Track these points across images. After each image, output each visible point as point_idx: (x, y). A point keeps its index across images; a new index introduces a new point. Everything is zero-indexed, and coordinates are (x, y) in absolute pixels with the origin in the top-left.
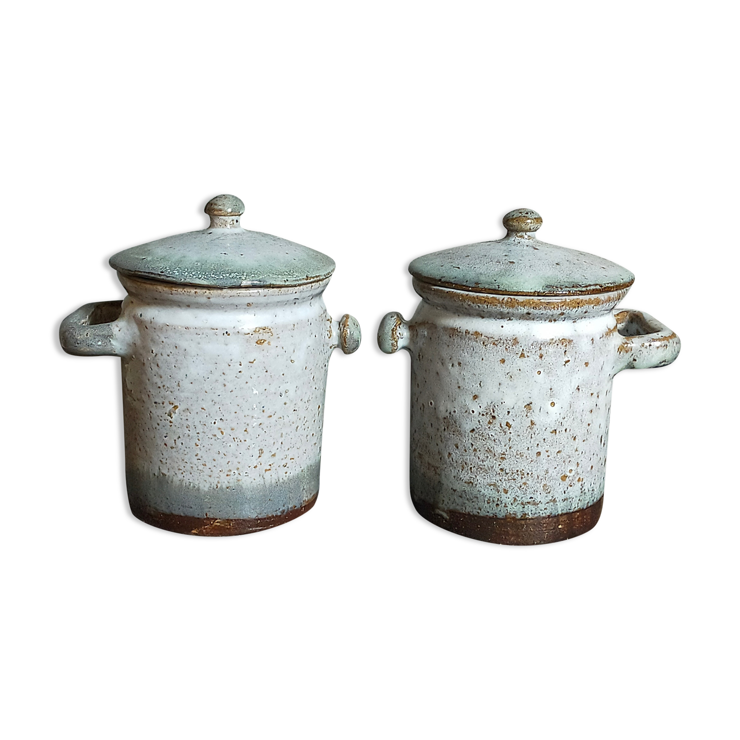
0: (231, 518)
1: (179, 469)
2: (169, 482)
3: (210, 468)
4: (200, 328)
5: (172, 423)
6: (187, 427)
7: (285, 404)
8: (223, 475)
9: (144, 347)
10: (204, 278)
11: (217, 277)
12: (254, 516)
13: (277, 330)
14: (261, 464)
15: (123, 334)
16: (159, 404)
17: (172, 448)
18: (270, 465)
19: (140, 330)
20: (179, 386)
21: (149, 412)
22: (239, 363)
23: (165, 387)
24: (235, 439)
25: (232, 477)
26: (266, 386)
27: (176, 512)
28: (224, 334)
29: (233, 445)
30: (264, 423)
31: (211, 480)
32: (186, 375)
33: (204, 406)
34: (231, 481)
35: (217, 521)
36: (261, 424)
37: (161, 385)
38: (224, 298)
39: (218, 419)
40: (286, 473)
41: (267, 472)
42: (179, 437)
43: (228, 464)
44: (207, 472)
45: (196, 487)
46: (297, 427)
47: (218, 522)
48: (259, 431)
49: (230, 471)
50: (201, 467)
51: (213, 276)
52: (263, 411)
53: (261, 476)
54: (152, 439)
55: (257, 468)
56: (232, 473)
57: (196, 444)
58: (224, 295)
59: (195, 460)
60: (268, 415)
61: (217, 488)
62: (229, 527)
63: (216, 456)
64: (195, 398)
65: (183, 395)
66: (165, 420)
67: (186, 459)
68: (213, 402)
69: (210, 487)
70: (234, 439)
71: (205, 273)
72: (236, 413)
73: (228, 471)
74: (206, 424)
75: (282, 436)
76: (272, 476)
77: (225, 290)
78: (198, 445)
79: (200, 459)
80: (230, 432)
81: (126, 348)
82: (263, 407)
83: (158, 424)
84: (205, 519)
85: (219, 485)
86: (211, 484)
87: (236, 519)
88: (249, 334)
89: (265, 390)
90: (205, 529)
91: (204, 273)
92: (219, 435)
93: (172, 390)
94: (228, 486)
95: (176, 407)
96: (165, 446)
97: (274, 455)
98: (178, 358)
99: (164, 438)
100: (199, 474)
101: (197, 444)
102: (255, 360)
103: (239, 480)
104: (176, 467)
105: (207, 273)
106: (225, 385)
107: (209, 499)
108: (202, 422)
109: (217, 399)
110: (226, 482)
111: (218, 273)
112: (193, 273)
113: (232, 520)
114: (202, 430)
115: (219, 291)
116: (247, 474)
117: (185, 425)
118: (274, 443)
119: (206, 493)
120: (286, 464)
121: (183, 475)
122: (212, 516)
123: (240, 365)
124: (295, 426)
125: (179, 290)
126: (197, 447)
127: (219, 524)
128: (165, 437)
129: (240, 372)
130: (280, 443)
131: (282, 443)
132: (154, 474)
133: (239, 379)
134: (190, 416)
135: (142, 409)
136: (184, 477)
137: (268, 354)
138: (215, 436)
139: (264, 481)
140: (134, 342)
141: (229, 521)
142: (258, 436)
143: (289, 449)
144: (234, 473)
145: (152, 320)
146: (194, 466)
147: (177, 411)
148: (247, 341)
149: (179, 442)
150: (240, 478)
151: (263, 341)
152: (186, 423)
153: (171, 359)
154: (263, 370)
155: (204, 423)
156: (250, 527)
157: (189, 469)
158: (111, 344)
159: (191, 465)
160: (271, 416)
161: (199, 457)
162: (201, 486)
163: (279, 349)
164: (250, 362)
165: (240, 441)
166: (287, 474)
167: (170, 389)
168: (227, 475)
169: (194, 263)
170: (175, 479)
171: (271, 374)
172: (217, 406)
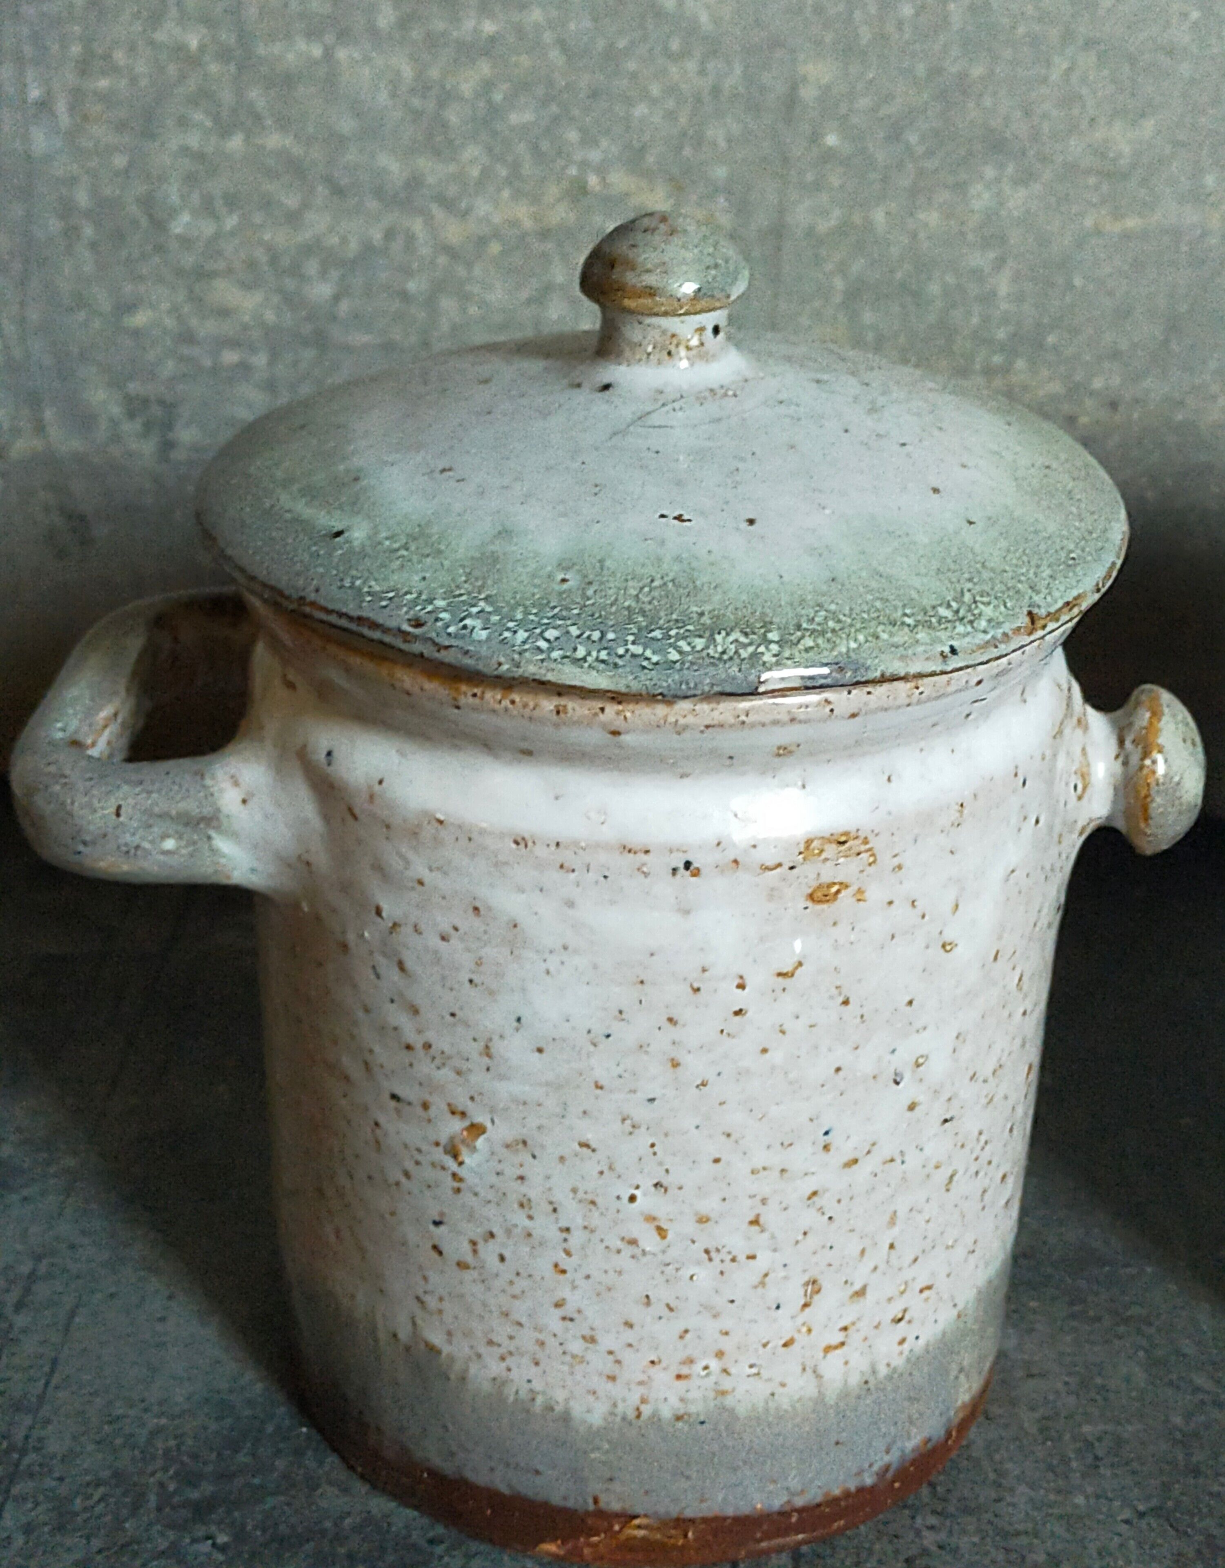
0: (689, 1513)
1: (490, 1343)
2: (452, 1377)
3: (611, 1353)
4: (577, 847)
5: (461, 1180)
6: (522, 1205)
7: (912, 1107)
8: (662, 1378)
9: (346, 887)
10: (597, 659)
11: (655, 659)
12: (777, 1503)
13: (895, 838)
14: (809, 1331)
15: (258, 817)
16: (409, 1104)
17: (462, 1265)
18: (845, 1329)
19: (326, 818)
20: (489, 1055)
21: (372, 1123)
22: (738, 981)
23: (432, 1051)
24: (713, 1254)
25: (694, 1383)
26: (841, 1055)
27: (481, 1477)
28: (675, 870)
29: (705, 1274)
30: (826, 1190)
31: (615, 1390)
32: (519, 1020)
33: (590, 1137)
34: (694, 1394)
35: (637, 1522)
36: (815, 1193)
37: (417, 1041)
38: (679, 733)
39: (647, 1183)
40: (902, 1342)
41: (832, 1355)
42: (492, 1235)
43: (681, 1337)
44: (598, 1361)
45: (558, 1409)
46: (952, 1177)
47: (639, 1527)
48: (809, 1218)
49: (690, 1361)
50: (576, 1346)
51: (637, 649)
52: (826, 1148)
53: (809, 1371)
54: (382, 1217)
55: (795, 1347)
56: (698, 1368)
57: (556, 1265)
58: (682, 721)
59: (552, 1321)
60: (845, 1159)
61: (638, 1416)
62: (681, 1542)
63: (636, 1313)
64: (551, 1104)
65: (504, 1090)
66: (433, 1165)
67: (520, 1310)
68: (628, 1122)
69: (612, 1414)
70: (707, 1252)
71: (603, 635)
72: (717, 1161)
73: (683, 1363)
74: (599, 1200)
75: (893, 1221)
76: (852, 1363)
77: (684, 706)
78: (564, 1272)
79: (572, 1320)
80: (690, 1227)
81: (272, 869)
82: (827, 1133)
83: (407, 1175)
84: (587, 1513)
85: (646, 1410)
86: (615, 1405)
87: (710, 1514)
88: (780, 865)
89: (838, 1070)
90: (590, 1545)
91: (596, 635)
92: (649, 1241)
93: (465, 1066)
94: (681, 1412)
95: (476, 1130)
96: (434, 1255)
97: (861, 1293)
98: (483, 952)
99: (432, 1227)
100: (566, 1368)
101: (562, 1266)
102: (800, 964)
103: (723, 1393)
104: (479, 1334)
105: (611, 636)
106: (675, 1064)
107: (607, 1452)
108: (580, 1195)
109: (641, 1113)
110: (674, 1401)
111: (657, 634)
112: (551, 634)
113: (692, 1521)
114: (580, 1221)
115: (661, 710)
116: (754, 1370)
117: (513, 1198)
118: (863, 1252)
119: (594, 1435)
120: (905, 1311)
121: (503, 1365)
122: (616, 1506)
123: (742, 986)
124: (942, 1176)
125: (489, 695)
126: (561, 1277)
127: (641, 1533)
128: (437, 1223)
129: (739, 1013)
130: (887, 1246)
131: (892, 1246)
132: (395, 1336)
133: (734, 1041)
134: (535, 1170)
135: (343, 1102)
136: (509, 1370)
137: (852, 938)
138: (633, 1242)
139: (820, 1386)
140: (306, 857)
141: (681, 1523)
142: (800, 1237)
143: (915, 1260)
144: (706, 1368)
145: (377, 787)
146: (551, 1342)
147: (480, 1142)
148: (772, 894)
149: (489, 1252)
150: (727, 1384)
151: (834, 889)
152: (516, 1190)
153: (455, 951)
154: (831, 997)
155: (590, 1197)
156: (761, 1540)
157: (532, 1347)
158: (214, 851)
159: (541, 1337)
160: (856, 1161)
161: (569, 1310)
162: (577, 1410)
163: (901, 911)
164: (780, 974)
165: (733, 1260)
166: (906, 1346)
167: (457, 1063)
168: (679, 1377)
169: (550, 576)
170: (473, 1370)
171: (864, 1011)
172: (643, 1139)
